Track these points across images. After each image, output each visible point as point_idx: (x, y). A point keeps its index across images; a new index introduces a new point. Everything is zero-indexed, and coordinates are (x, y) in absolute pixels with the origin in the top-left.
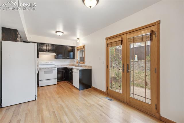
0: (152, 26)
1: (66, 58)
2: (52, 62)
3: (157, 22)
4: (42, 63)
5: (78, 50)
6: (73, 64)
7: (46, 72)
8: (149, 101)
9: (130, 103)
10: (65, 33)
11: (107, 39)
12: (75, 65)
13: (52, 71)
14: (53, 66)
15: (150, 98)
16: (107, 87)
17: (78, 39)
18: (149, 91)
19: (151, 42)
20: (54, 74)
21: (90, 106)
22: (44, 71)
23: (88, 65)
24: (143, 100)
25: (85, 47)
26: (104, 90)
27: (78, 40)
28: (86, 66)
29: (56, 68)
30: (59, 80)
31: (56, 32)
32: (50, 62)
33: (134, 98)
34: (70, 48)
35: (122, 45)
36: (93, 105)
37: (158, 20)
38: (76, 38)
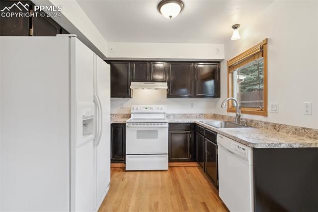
1: (195, 96)
2: (160, 106)
4: (137, 109)
5: (231, 68)
7: (141, 134)
12: (222, 117)
13: (157, 131)
14: (162, 116)
17: (235, 27)
20: (161, 142)
22: (138, 131)
27: (236, 32)
29: (167, 125)
32: (155, 108)
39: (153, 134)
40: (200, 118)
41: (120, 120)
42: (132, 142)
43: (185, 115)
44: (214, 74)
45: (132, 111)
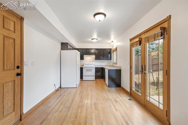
0: (164, 22)
1: (104, 60)
2: (93, 63)
3: (168, 17)
4: (86, 63)
5: (113, 51)
6: (110, 65)
7: (87, 70)
8: (161, 107)
9: (147, 106)
10: (99, 39)
11: (131, 40)
13: (92, 69)
14: (93, 66)
15: (162, 104)
16: (131, 88)
17: (112, 42)
18: (161, 97)
19: (163, 40)
20: (93, 72)
21: (107, 99)
22: (86, 70)
23: (119, 66)
24: (157, 104)
25: (117, 49)
26: (129, 90)
28: (117, 67)
29: (95, 68)
30: (97, 77)
31: (92, 39)
32: (91, 63)
33: (149, 101)
34: (109, 51)
35: (140, 45)
36: (110, 99)
37: (168, 15)
38: (110, 41)
39: (90, 70)
40: (106, 66)
41: (82, 67)
42: (85, 73)
43: (101, 65)
44: (110, 53)
45: (84, 64)
